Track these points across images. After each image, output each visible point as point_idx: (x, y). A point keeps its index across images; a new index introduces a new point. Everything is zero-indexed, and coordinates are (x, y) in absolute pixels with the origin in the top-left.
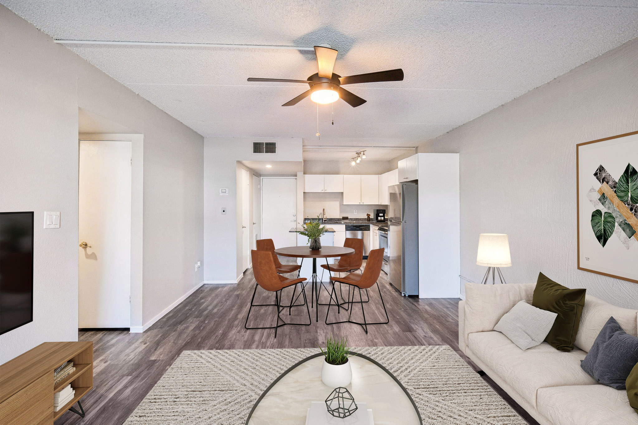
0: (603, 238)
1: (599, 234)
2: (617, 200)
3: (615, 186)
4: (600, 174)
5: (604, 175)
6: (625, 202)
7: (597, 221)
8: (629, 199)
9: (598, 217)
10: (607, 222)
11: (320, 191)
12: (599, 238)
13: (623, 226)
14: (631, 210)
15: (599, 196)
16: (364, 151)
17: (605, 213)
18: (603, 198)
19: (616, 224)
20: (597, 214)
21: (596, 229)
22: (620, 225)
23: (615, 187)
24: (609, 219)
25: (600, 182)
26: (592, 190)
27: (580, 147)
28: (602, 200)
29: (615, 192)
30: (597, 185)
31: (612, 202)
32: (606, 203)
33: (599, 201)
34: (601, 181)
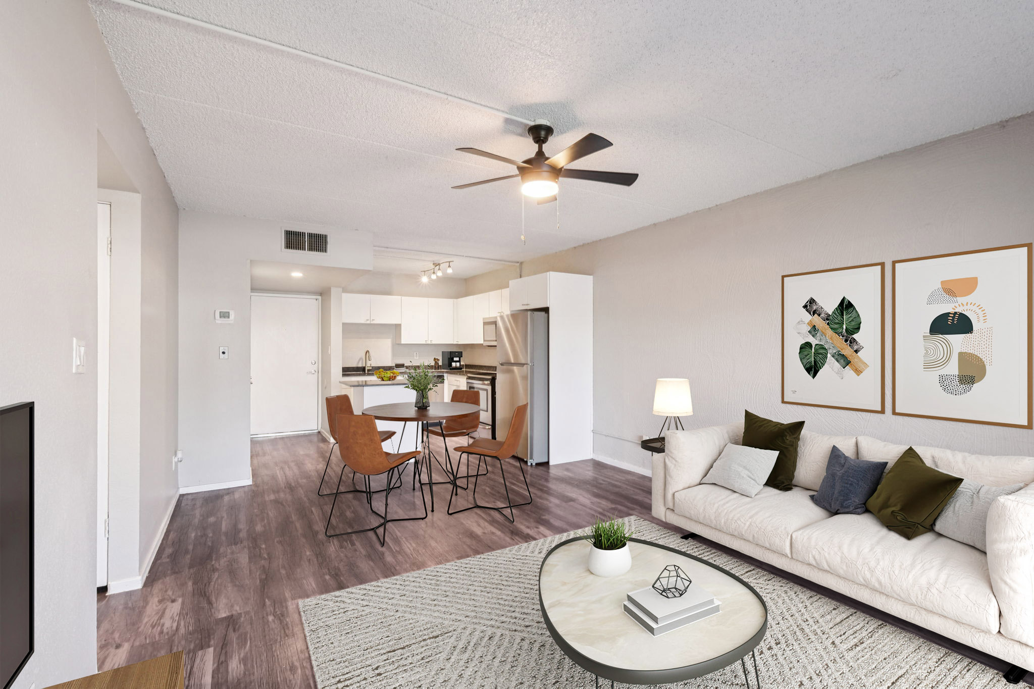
0: (813, 369)
1: (808, 366)
2: (830, 332)
3: (827, 318)
4: (810, 306)
5: (815, 308)
6: (840, 334)
7: (806, 353)
8: (844, 330)
9: (808, 349)
10: (818, 354)
11: (363, 322)
12: (808, 370)
13: (837, 357)
14: (846, 341)
15: (809, 328)
16: (449, 262)
17: (816, 345)
18: (814, 330)
19: (829, 355)
20: (806, 346)
21: (805, 361)
22: (833, 356)
23: (827, 319)
24: (821, 351)
25: (810, 314)
26: (801, 322)
27: (785, 279)
28: (813, 333)
29: (828, 324)
30: (807, 317)
31: (824, 334)
32: (818, 335)
33: (809, 333)
34: (812, 313)
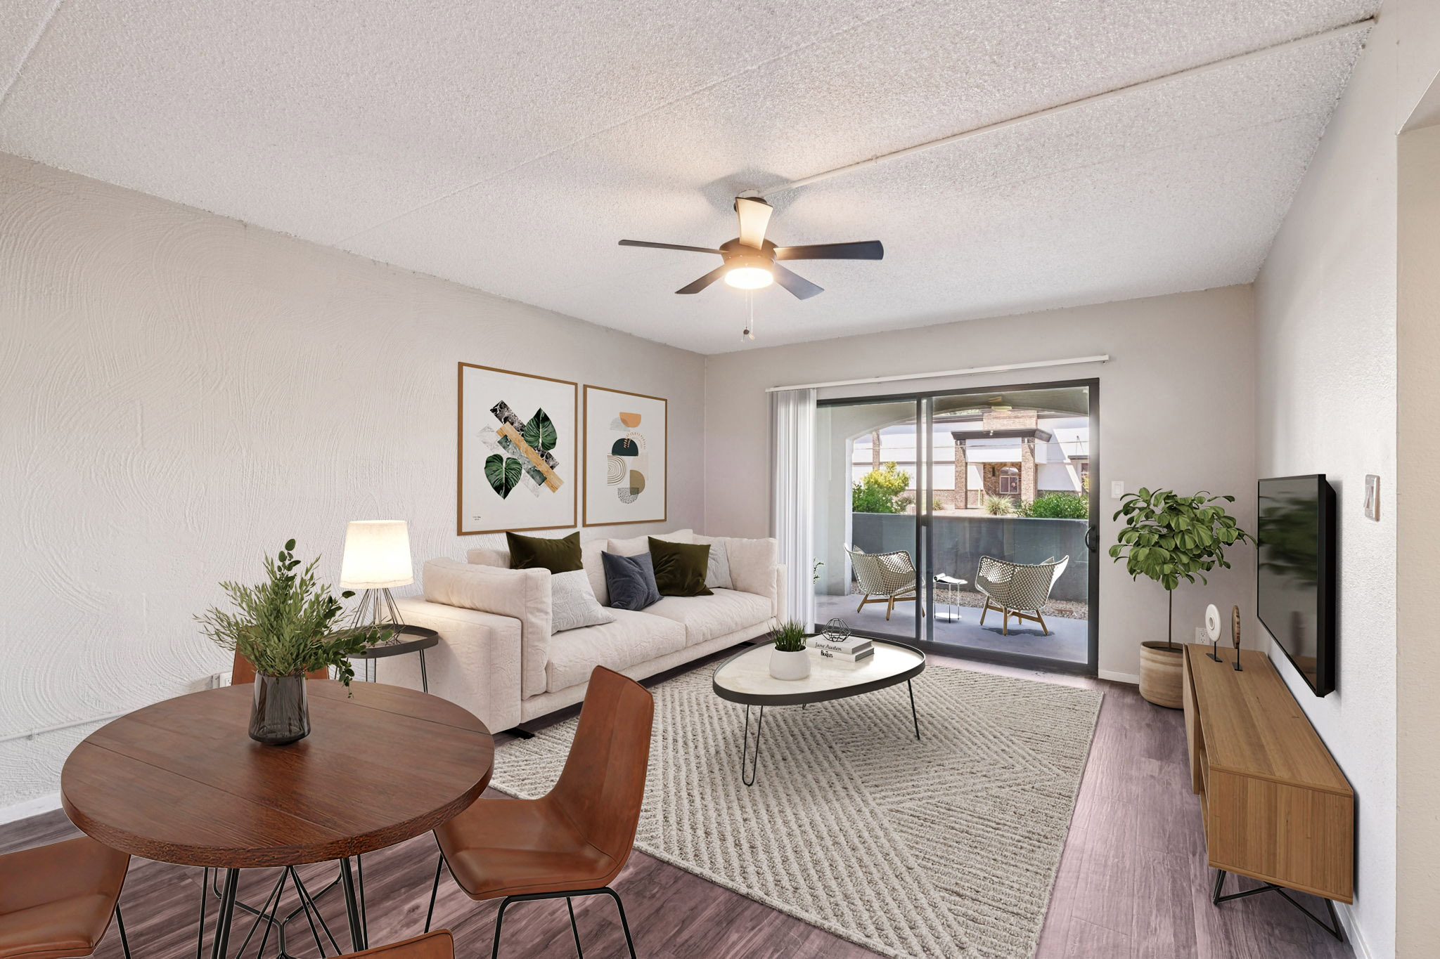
0: (503, 488)
1: (497, 484)
2: (524, 445)
3: (521, 428)
4: (500, 410)
5: (506, 414)
6: (535, 448)
7: (494, 468)
8: (540, 444)
9: (497, 463)
10: (511, 469)
12: (497, 489)
13: (532, 473)
14: (542, 456)
15: (499, 438)
17: (508, 459)
18: (505, 442)
19: (523, 471)
20: (494, 460)
21: (493, 478)
22: (528, 473)
23: (522, 430)
24: (514, 466)
25: (501, 421)
26: (488, 429)
27: (464, 368)
28: (504, 443)
29: (523, 435)
30: (497, 424)
31: (517, 446)
32: (510, 446)
33: (498, 444)
34: (503, 420)
